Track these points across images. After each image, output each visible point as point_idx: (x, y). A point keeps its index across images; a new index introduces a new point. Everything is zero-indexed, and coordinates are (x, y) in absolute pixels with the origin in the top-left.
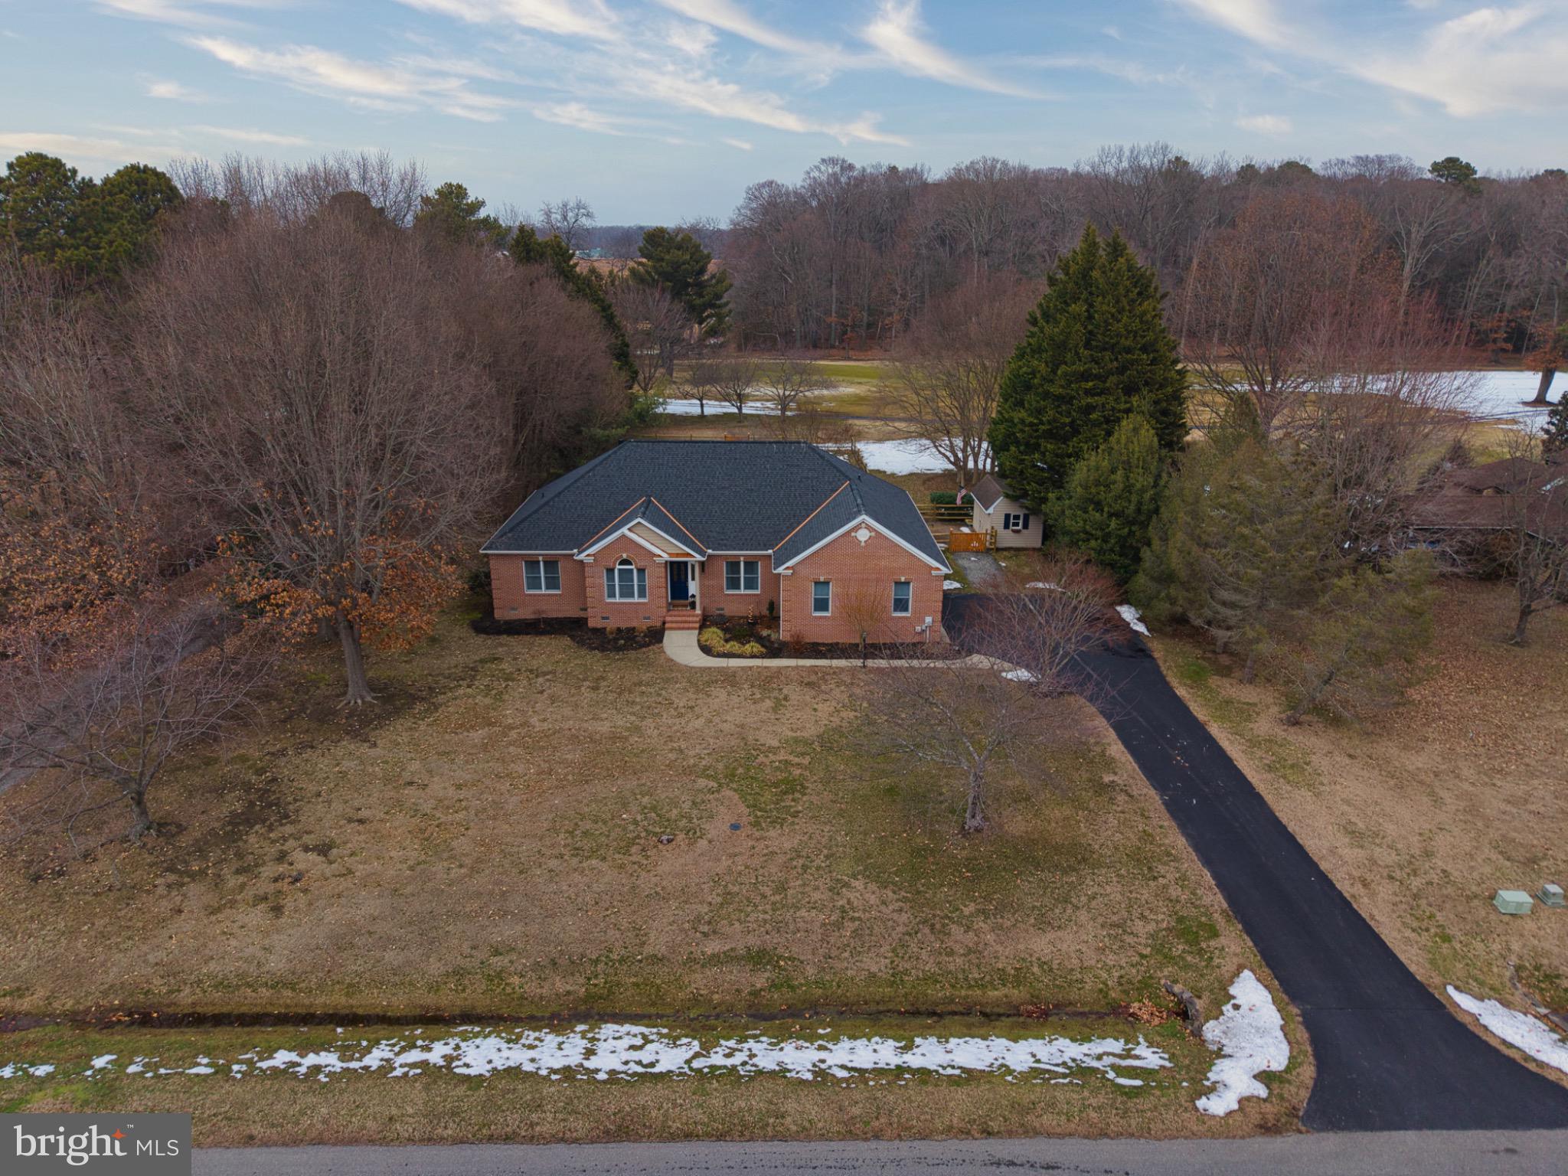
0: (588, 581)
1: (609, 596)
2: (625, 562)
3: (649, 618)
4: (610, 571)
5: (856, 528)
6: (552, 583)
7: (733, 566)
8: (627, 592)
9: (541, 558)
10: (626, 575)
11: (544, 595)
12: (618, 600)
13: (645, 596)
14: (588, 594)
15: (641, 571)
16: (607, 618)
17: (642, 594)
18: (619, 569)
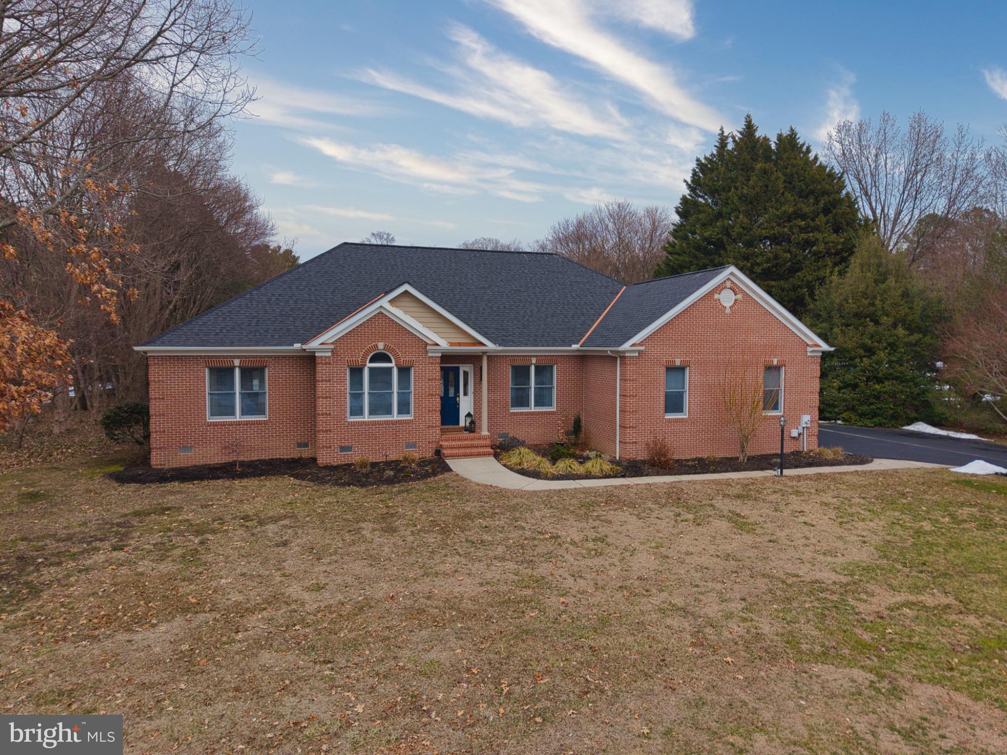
0: (321, 387)
1: (353, 413)
2: (381, 357)
3: (413, 445)
4: (356, 372)
5: (719, 289)
6: (253, 404)
7: (520, 373)
8: (380, 406)
9: (237, 362)
10: (381, 378)
11: (239, 424)
12: (366, 417)
13: (408, 412)
14: (320, 409)
15: (404, 371)
16: (349, 448)
17: (404, 408)
18: (371, 369)
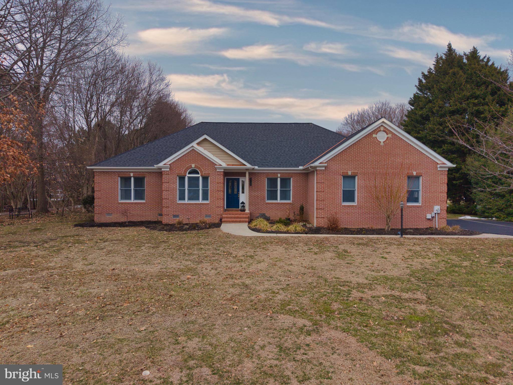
0: (165, 186)
1: (180, 199)
2: (195, 172)
3: (209, 216)
4: (182, 179)
5: (377, 131)
6: (139, 195)
7: (272, 182)
8: (194, 196)
9: (132, 175)
10: (194, 182)
11: (132, 203)
12: (186, 201)
13: (207, 200)
14: (164, 197)
15: (205, 179)
16: (177, 216)
17: (205, 197)
18: (189, 177)
